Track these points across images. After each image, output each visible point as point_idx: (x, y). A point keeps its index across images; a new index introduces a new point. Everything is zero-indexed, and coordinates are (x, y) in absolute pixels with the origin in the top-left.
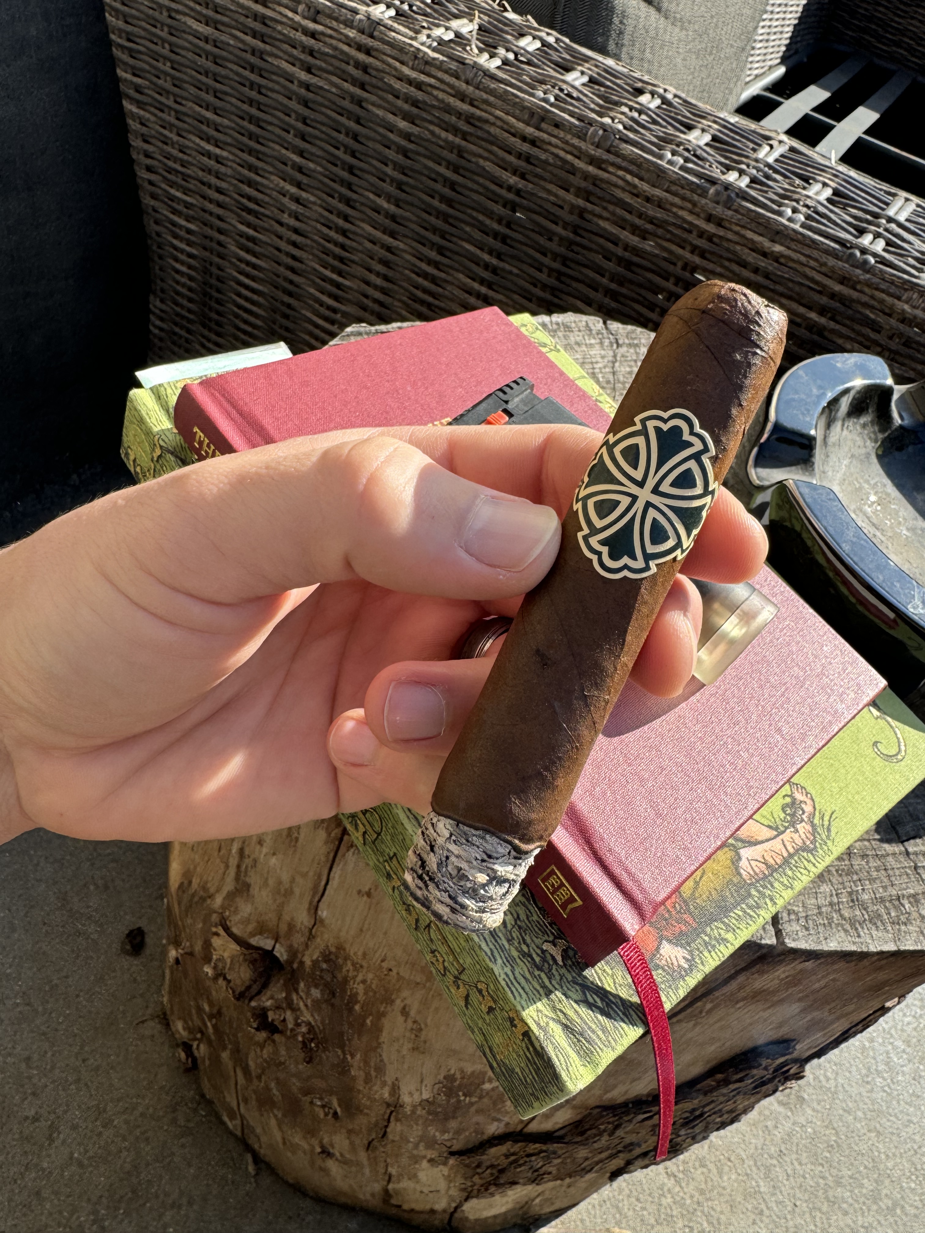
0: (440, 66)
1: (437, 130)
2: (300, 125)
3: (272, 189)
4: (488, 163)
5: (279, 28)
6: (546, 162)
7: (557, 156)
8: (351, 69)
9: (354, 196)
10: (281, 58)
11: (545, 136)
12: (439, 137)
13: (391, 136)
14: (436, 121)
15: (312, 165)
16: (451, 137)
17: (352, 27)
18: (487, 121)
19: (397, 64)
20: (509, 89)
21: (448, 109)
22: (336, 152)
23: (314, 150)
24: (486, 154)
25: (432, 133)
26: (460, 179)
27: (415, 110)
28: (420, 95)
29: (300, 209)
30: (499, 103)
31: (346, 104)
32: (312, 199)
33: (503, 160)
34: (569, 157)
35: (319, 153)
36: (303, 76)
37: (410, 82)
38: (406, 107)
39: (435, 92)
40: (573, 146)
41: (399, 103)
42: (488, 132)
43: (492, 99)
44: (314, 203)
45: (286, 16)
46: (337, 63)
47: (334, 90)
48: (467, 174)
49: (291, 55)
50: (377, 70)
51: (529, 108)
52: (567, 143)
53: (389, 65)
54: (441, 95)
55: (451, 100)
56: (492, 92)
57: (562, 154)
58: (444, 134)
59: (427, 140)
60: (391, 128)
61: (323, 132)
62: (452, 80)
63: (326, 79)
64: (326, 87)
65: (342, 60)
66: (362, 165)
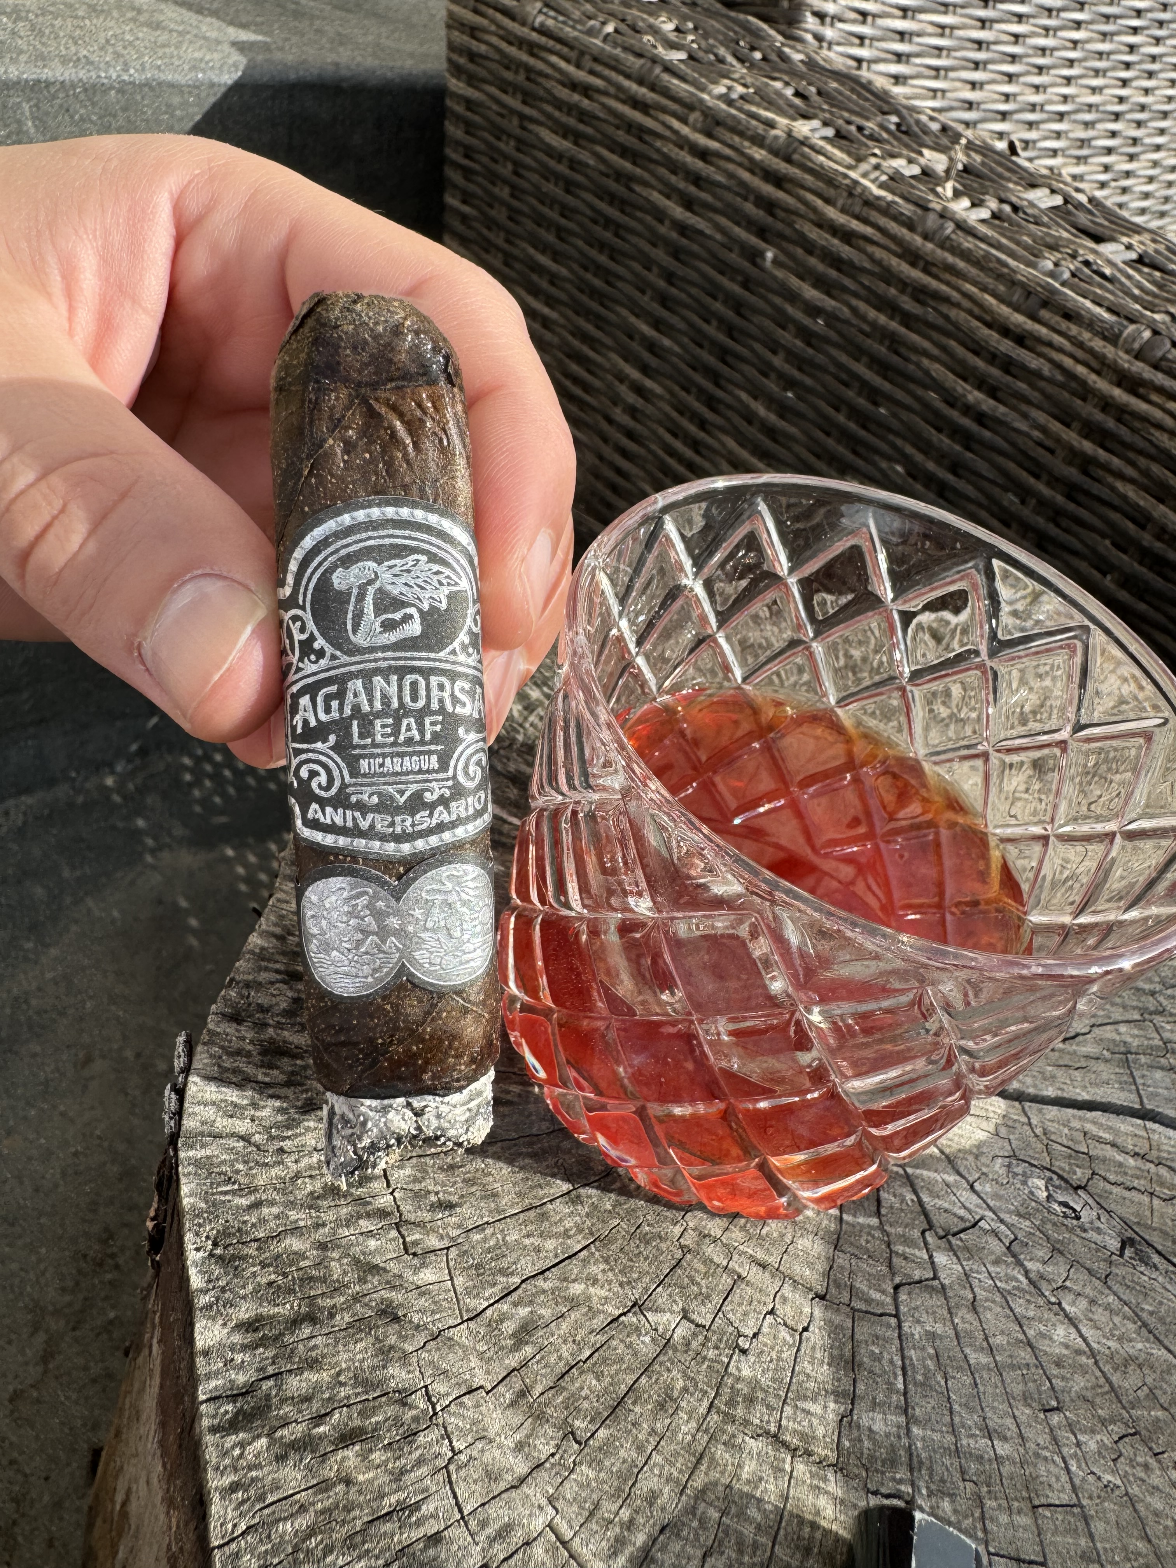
0: (887, 210)
1: (862, 306)
2: (662, 284)
3: (607, 371)
4: (937, 366)
5: (658, 144)
6: (1037, 374)
7: (1059, 366)
8: (749, 208)
9: (720, 394)
10: (653, 187)
11: (1043, 331)
12: (863, 318)
13: (789, 309)
14: (863, 292)
15: (667, 342)
16: (882, 319)
17: (761, 146)
18: (947, 300)
19: (819, 203)
20: (994, 252)
21: (888, 276)
22: (705, 327)
23: (674, 320)
24: (935, 351)
25: (854, 310)
26: (887, 386)
27: (833, 273)
28: (846, 251)
29: (639, 403)
30: (973, 271)
31: (733, 257)
32: (658, 390)
33: (962, 362)
34: (1081, 370)
35: (682, 326)
36: (678, 212)
37: (835, 230)
38: (821, 267)
39: (870, 249)
40: (1091, 352)
41: (813, 261)
42: (947, 318)
43: (961, 264)
44: (661, 398)
45: (670, 128)
46: (729, 197)
47: (718, 237)
48: (900, 380)
49: (667, 184)
50: (788, 210)
51: (1022, 285)
52: (1080, 345)
53: (806, 203)
54: (879, 253)
55: (894, 262)
56: (965, 255)
57: (1068, 362)
58: (872, 314)
59: (847, 322)
60: (793, 297)
61: (690, 295)
62: (903, 232)
63: (710, 220)
64: (708, 232)
65: (738, 194)
66: (739, 348)
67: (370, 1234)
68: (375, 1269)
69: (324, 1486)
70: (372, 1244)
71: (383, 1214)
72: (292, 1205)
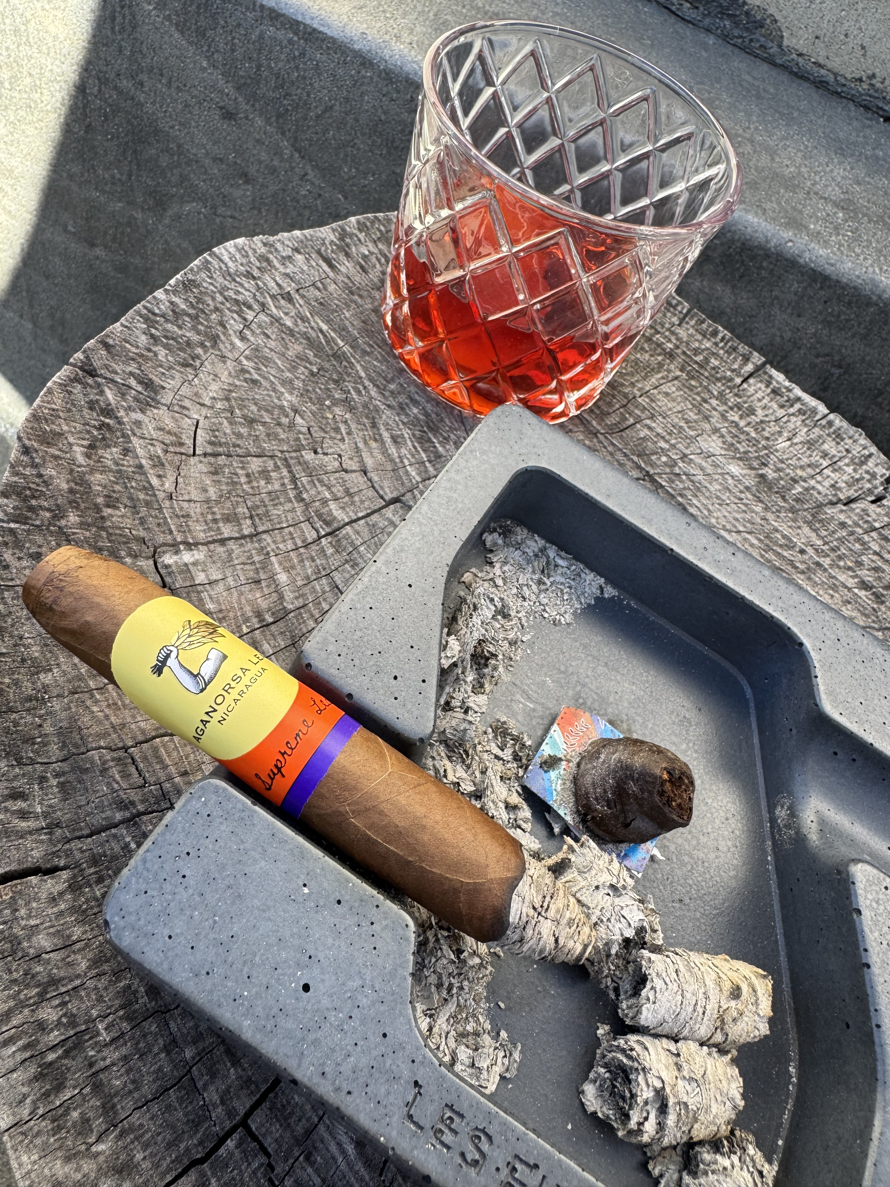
67: (235, 320)
68: (224, 327)
69: (149, 350)
70: (232, 322)
71: (245, 319)
72: (221, 294)
